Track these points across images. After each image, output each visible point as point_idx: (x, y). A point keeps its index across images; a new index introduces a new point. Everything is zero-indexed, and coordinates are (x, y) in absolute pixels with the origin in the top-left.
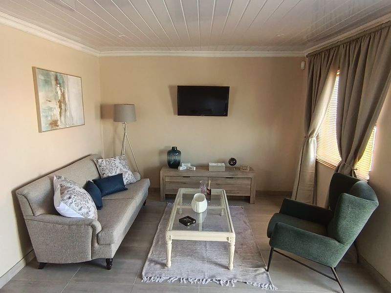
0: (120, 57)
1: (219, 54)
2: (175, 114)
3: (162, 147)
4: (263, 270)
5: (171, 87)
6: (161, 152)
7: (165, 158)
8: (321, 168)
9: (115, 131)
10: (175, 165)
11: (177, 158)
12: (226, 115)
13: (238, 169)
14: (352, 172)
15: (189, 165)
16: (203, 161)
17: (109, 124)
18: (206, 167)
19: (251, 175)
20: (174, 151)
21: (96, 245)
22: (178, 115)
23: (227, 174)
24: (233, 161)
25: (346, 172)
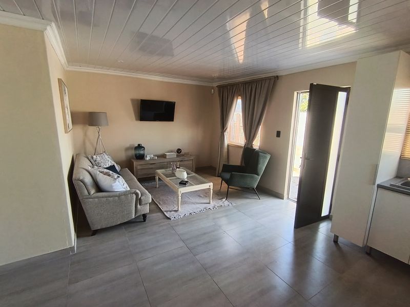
0: (94, 73)
1: (166, 80)
2: (137, 120)
3: (128, 145)
4: (224, 200)
5: (133, 101)
6: (127, 149)
7: (133, 152)
8: (230, 148)
9: (85, 135)
10: (141, 157)
11: (142, 152)
12: (173, 121)
13: (183, 155)
14: (252, 146)
15: (152, 156)
16: (160, 152)
17: (79, 130)
18: (164, 156)
19: (192, 158)
20: (140, 147)
21: (139, 206)
22: (141, 120)
23: (179, 159)
24: (179, 151)
25: (249, 146)
